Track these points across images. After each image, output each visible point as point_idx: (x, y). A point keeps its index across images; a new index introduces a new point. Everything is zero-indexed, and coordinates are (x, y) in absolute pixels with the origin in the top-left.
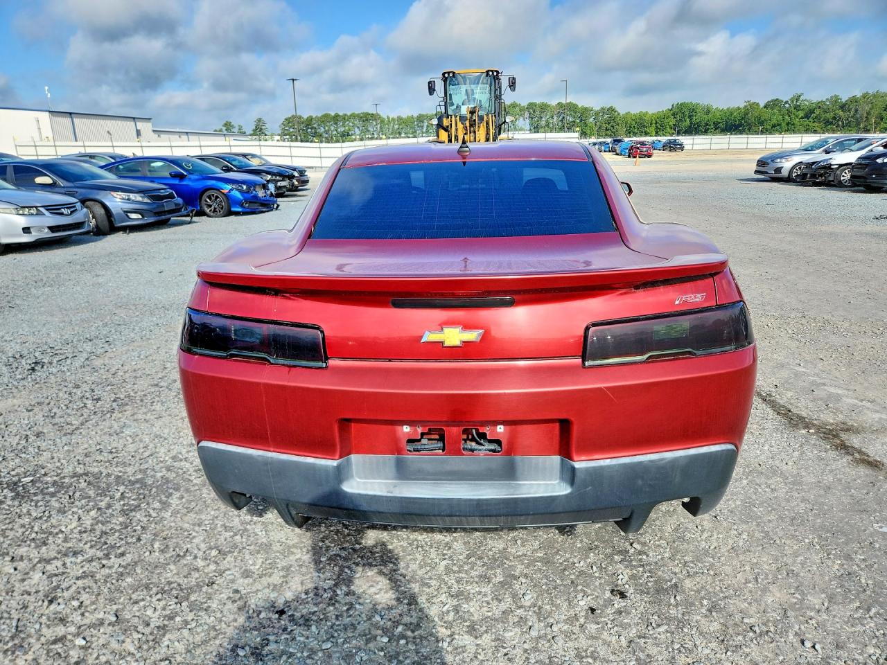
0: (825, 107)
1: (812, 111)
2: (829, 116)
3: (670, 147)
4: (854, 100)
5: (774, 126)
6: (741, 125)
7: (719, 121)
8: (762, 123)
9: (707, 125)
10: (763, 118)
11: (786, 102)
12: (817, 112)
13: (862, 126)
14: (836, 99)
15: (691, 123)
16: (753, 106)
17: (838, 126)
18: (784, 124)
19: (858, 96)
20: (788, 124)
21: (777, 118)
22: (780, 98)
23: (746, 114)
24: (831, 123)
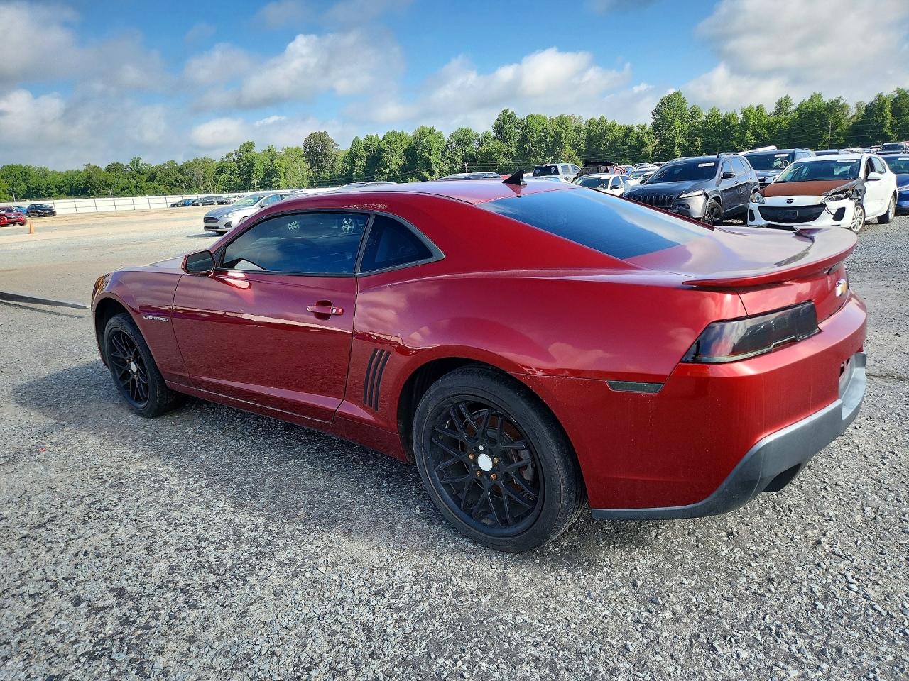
0: (165, 171)
1: (154, 175)
2: (172, 179)
3: (39, 213)
4: (187, 165)
5: (123, 189)
6: (87, 188)
7: (62, 184)
8: (109, 186)
9: (49, 189)
10: (109, 182)
11: (127, 166)
12: (159, 175)
13: (202, 187)
14: (172, 164)
15: (29, 188)
16: (95, 169)
17: (182, 188)
18: (132, 188)
19: (191, 162)
20: (136, 187)
21: (123, 182)
22: (120, 162)
23: (90, 177)
24: (175, 186)
